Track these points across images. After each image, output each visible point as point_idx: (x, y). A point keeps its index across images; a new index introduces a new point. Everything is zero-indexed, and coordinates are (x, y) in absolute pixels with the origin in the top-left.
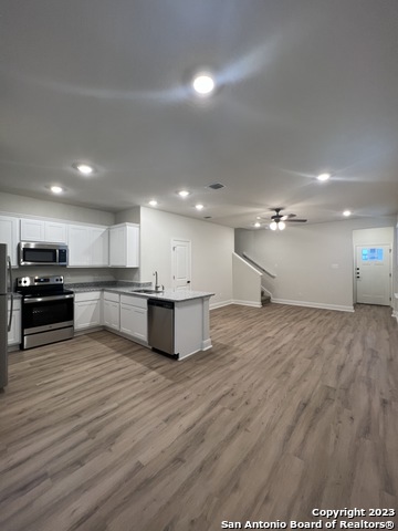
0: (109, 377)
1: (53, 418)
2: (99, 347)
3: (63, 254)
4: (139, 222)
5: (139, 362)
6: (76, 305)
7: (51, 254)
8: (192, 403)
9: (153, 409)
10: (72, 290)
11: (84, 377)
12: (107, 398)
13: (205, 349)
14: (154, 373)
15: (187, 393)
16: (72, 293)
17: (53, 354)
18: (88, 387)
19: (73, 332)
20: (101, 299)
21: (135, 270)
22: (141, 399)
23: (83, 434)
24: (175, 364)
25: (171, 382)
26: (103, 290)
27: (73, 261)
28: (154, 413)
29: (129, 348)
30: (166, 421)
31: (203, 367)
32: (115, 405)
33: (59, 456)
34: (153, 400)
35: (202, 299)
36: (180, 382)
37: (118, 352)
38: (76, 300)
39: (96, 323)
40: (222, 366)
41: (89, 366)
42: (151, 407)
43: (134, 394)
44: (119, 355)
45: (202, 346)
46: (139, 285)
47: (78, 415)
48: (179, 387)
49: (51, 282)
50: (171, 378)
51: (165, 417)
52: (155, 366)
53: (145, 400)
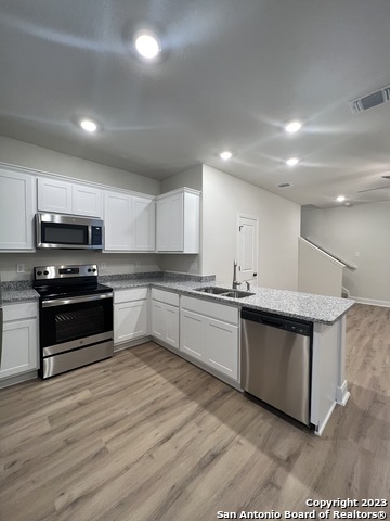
3: (98, 234)
6: (116, 308)
7: (81, 232)
10: (109, 285)
13: (343, 403)
16: (110, 290)
19: (112, 347)
20: (148, 299)
21: (194, 257)
26: (150, 286)
27: (111, 243)
37: (190, 396)
38: (115, 301)
39: (142, 332)
46: (200, 279)
49: (81, 274)
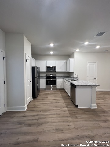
0: (54, 104)
1: (37, 109)
2: (59, 94)
3: (55, 69)
4: (74, 58)
5: (65, 103)
6: (57, 82)
7: (52, 69)
8: (70, 129)
9: (56, 122)
11: (50, 101)
12: (49, 110)
13: (92, 108)
14: (66, 109)
15: (71, 124)
16: (56, 78)
17: (50, 93)
18: (48, 104)
20: (63, 81)
21: (73, 73)
22: (55, 116)
23: (37, 117)
24: (76, 109)
25: (69, 115)
26: (63, 79)
27: (57, 70)
28: (55, 124)
29: (66, 97)
30: (56, 130)
31: (86, 116)
32: (49, 113)
33: (30, 120)
34: (59, 118)
35: (92, 86)
36: (71, 117)
37: (62, 97)
38: (57, 80)
39: (62, 87)
40: (96, 120)
41: (53, 99)
42: (56, 121)
43: (55, 113)
44: (62, 98)
45: (91, 106)
46: (73, 78)
47: (40, 111)
48: (70, 119)
50: (70, 114)
51: (57, 128)
52: (68, 106)
53: (57, 117)
